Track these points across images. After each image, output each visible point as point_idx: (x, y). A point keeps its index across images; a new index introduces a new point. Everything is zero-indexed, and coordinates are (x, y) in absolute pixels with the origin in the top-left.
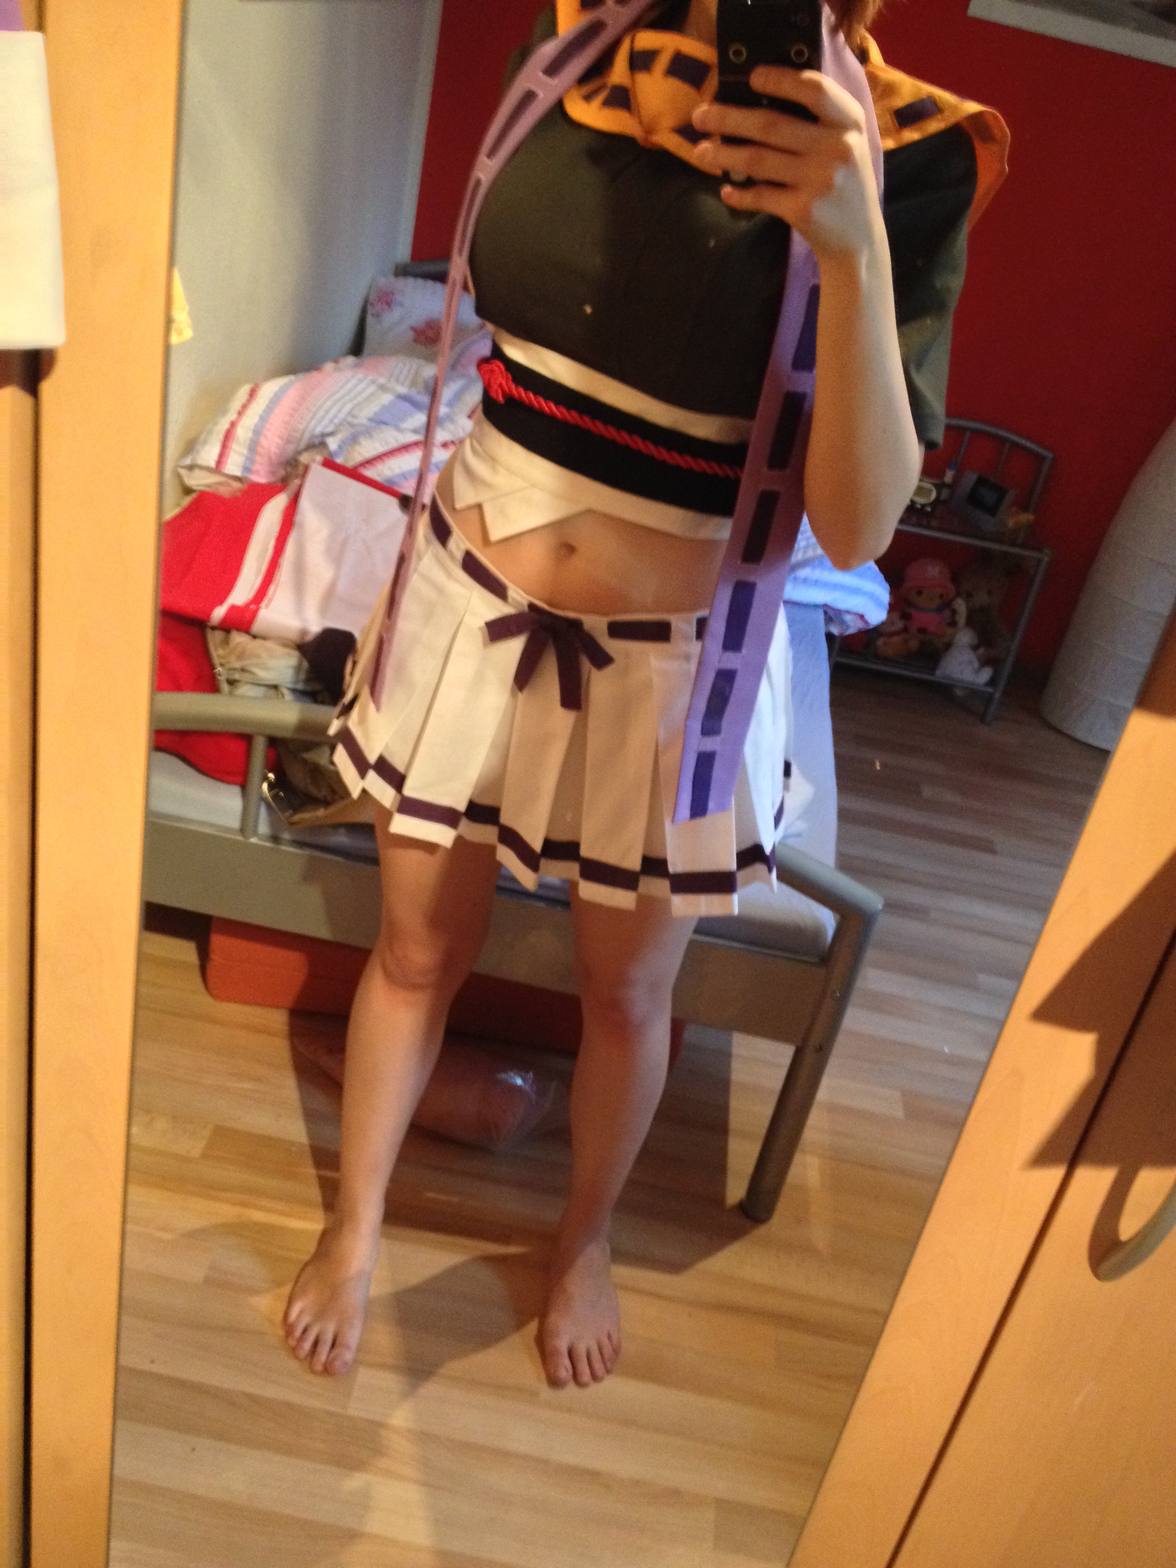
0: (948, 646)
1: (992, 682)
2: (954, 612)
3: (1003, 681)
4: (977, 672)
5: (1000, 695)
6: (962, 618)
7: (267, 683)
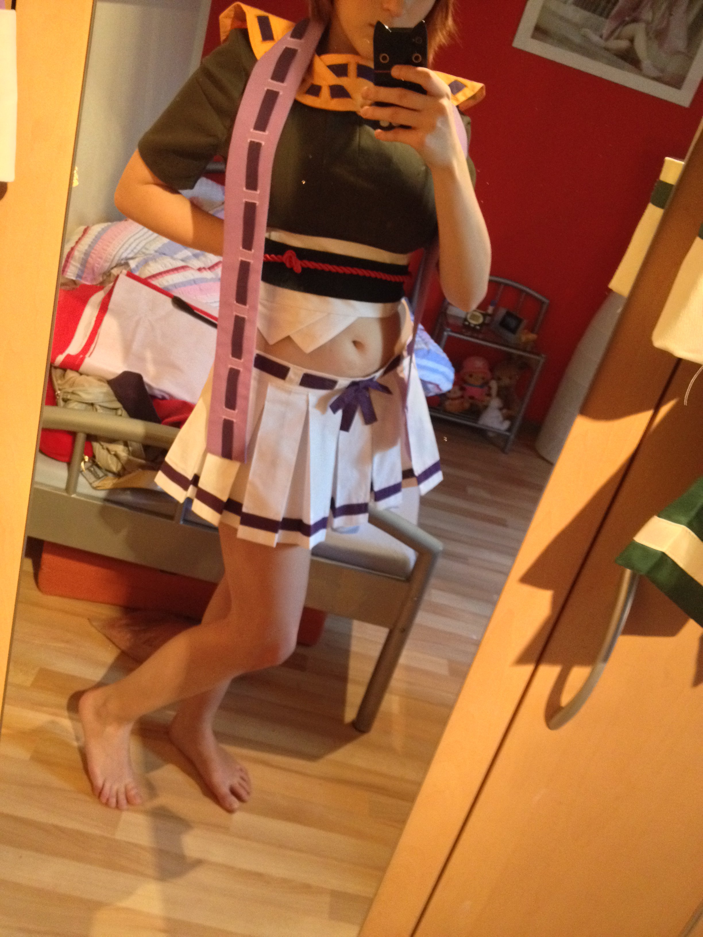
0: (486, 407)
1: (509, 430)
2: (490, 388)
3: (515, 430)
4: (502, 423)
5: (512, 437)
6: (494, 391)
7: (87, 402)
